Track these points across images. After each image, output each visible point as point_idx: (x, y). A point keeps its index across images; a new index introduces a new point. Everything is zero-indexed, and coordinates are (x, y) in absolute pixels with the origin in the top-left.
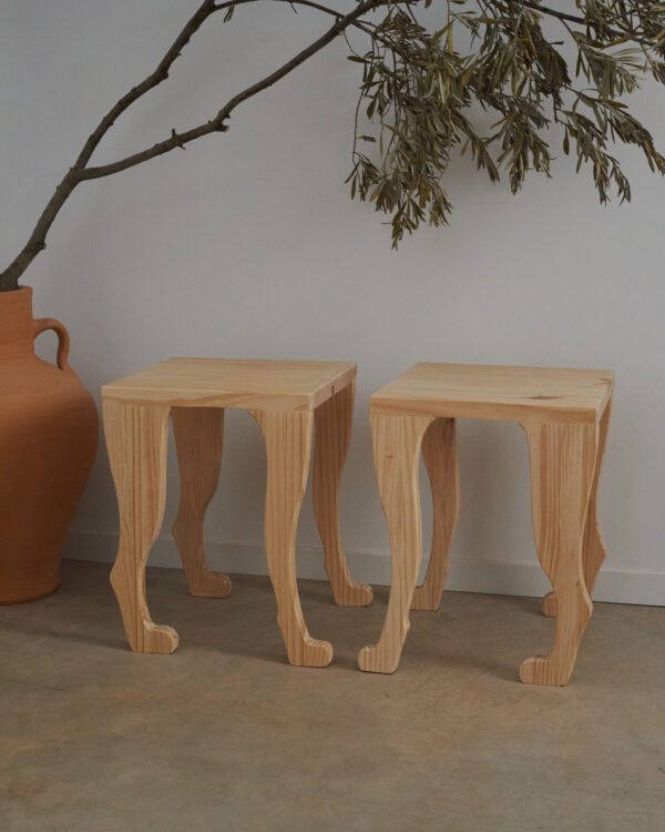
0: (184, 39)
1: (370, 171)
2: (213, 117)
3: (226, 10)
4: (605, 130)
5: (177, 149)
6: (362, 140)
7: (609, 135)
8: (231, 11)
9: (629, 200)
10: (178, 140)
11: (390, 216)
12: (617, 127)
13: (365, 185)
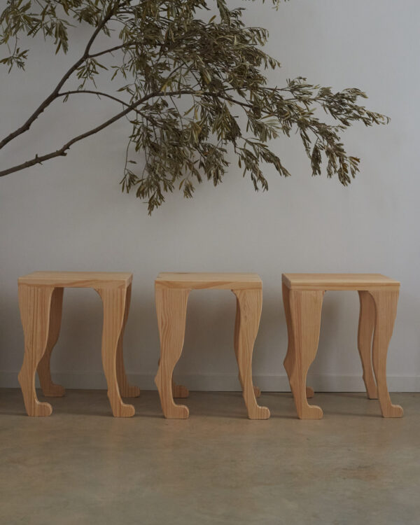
0: (41, 110)
1: (132, 178)
2: (59, 148)
3: (65, 96)
4: (258, 157)
5: (38, 164)
6: (130, 163)
7: (260, 159)
8: (67, 97)
9: (267, 189)
10: (38, 160)
11: (147, 199)
12: (264, 156)
13: (129, 186)
